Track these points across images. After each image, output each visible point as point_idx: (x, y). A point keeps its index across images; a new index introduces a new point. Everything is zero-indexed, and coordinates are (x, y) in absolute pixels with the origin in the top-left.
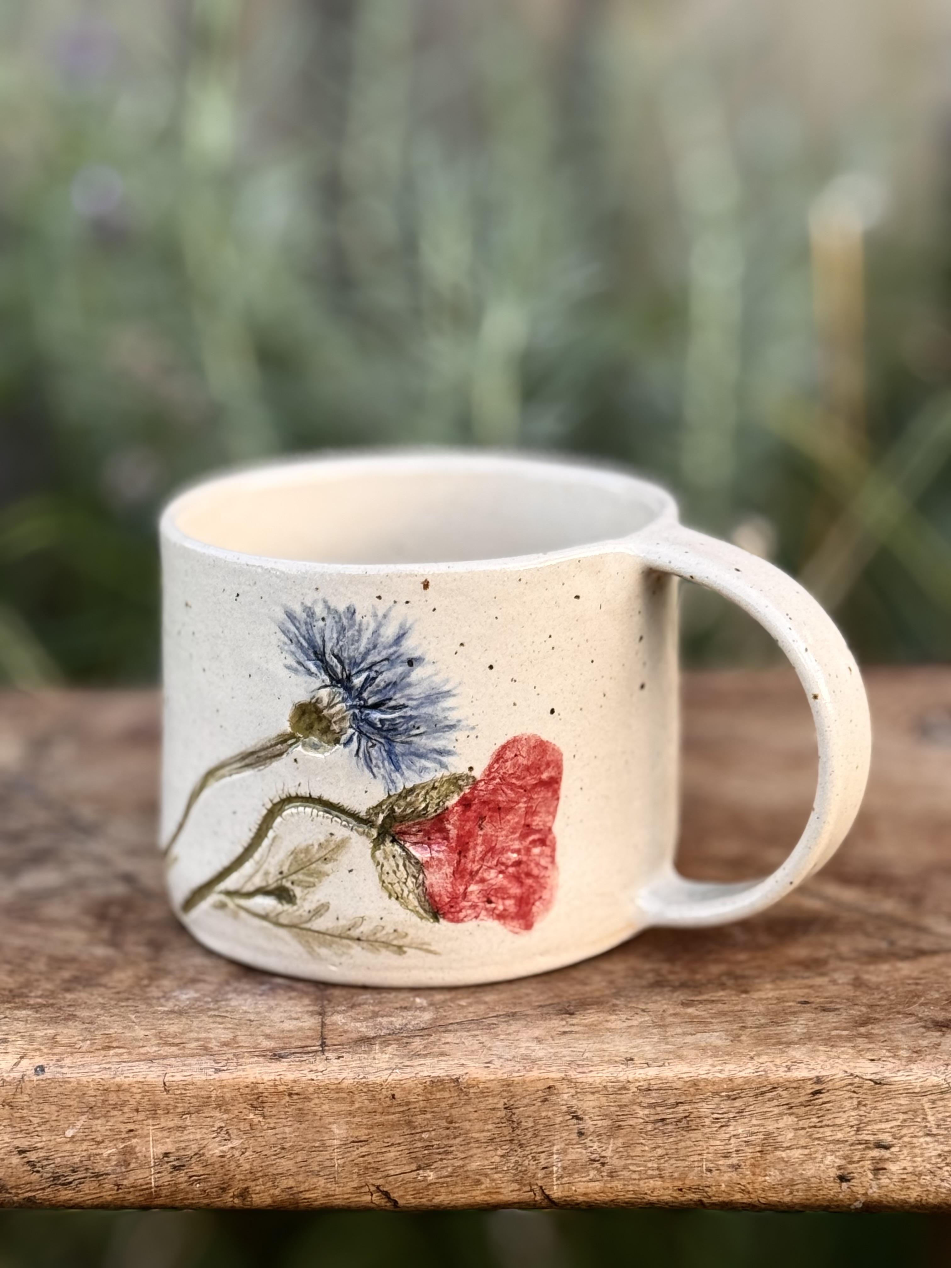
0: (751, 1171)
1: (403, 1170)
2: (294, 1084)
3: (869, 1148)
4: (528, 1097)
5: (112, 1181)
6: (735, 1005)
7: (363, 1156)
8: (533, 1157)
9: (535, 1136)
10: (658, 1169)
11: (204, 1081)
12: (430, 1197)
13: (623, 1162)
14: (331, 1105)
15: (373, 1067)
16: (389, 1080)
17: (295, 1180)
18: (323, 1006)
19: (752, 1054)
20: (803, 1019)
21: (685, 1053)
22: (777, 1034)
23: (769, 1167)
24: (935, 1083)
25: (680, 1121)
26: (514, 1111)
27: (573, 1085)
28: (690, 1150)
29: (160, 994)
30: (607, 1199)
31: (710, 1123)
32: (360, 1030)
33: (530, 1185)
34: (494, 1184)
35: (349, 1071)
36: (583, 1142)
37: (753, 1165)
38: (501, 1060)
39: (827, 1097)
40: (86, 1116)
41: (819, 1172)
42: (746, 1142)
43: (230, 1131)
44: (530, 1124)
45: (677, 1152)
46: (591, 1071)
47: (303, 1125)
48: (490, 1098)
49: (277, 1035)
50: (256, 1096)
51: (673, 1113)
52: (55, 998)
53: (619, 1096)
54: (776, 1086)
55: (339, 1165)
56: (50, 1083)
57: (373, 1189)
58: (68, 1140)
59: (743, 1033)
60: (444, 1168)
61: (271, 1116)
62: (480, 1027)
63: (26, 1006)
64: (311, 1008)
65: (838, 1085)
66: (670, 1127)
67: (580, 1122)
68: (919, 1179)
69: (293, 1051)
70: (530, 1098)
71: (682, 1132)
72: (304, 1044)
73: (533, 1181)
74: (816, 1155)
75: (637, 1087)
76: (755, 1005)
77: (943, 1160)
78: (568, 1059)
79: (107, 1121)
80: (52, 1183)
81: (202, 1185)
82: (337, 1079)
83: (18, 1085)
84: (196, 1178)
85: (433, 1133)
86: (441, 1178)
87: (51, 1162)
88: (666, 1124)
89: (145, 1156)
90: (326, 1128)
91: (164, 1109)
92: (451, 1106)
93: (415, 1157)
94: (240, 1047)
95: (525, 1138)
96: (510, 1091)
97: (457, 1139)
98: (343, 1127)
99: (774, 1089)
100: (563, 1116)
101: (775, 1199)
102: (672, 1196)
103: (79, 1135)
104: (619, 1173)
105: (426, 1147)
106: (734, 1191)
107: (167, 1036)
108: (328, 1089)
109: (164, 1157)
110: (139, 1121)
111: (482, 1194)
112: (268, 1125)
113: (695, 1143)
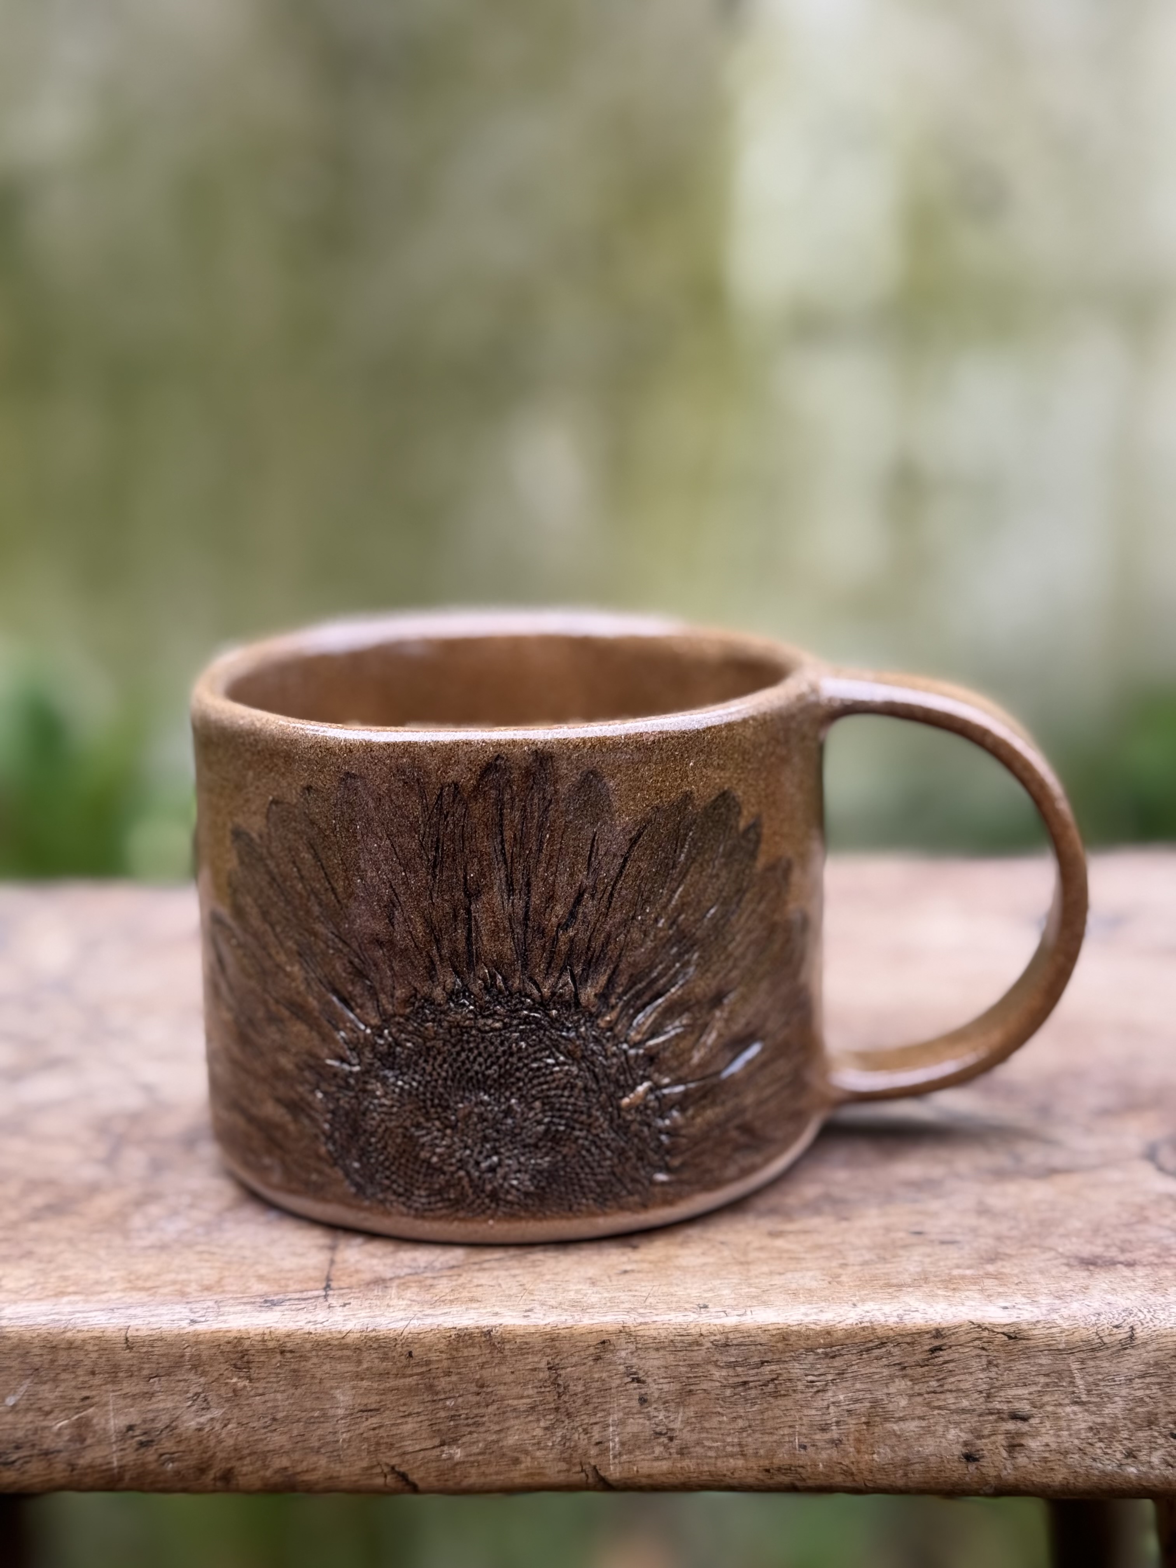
0: (855, 1449)
1: (423, 1446)
2: (287, 1339)
3: (1003, 1419)
4: (577, 1354)
5: (64, 1460)
6: (834, 1236)
7: (374, 1429)
9: (587, 1403)
10: (740, 1445)
11: (176, 1336)
12: (458, 1480)
13: (695, 1436)
14: (333, 1364)
15: (385, 1317)
16: (405, 1334)
17: (291, 1458)
18: (335, 1238)
20: (917, 1254)
21: (772, 1298)
22: (887, 1274)
23: (877, 1442)
24: (1084, 1338)
25: (765, 1385)
26: (559, 1372)
27: (632, 1339)
28: (779, 1421)
29: (144, 1224)
31: (803, 1388)
32: (376, 1268)
33: (581, 1464)
34: (536, 1463)
35: (355, 1321)
36: (646, 1410)
37: (858, 1440)
38: (545, 1307)
39: (949, 1355)
40: (30, 1380)
41: (940, 1449)
42: (848, 1411)
43: (209, 1399)
44: (580, 1388)
45: (763, 1423)
46: (655, 1322)
47: (299, 1391)
48: (530, 1356)
49: (273, 1276)
50: (240, 1355)
51: (757, 1374)
52: (15, 1230)
53: (690, 1354)
54: (885, 1340)
55: (344, 1440)
57: (386, 1469)
58: (9, 1409)
59: (844, 1272)
60: (474, 1443)
61: (259, 1379)
62: (522, 1265)
64: (320, 1242)
65: (963, 1339)
66: (753, 1393)
67: (642, 1385)
68: (1065, 1457)
69: (290, 1296)
70: (580, 1356)
71: (768, 1398)
72: (305, 1286)
73: (584, 1460)
74: (937, 1428)
75: (712, 1342)
76: (858, 1236)
77: (1095, 1434)
78: (627, 1305)
79: (57, 1387)
81: (176, 1464)
82: (340, 1332)
84: (167, 1456)
85: (460, 1400)
86: (471, 1455)
88: (750, 1389)
89: (104, 1429)
90: (326, 1393)
91: (126, 1371)
92: (482, 1366)
93: (439, 1430)
94: (223, 1292)
95: (573, 1405)
96: (553, 1347)
97: (490, 1407)
98: (349, 1393)
99: (883, 1344)
100: (621, 1378)
101: (885, 1482)
102: (757, 1479)
103: (22, 1402)
104: (692, 1450)
105: (452, 1418)
106: (833, 1472)
107: (138, 1278)
108: (329, 1345)
109: (128, 1431)
110: (96, 1386)
111: (521, 1476)
112: (255, 1390)
113: (786, 1412)
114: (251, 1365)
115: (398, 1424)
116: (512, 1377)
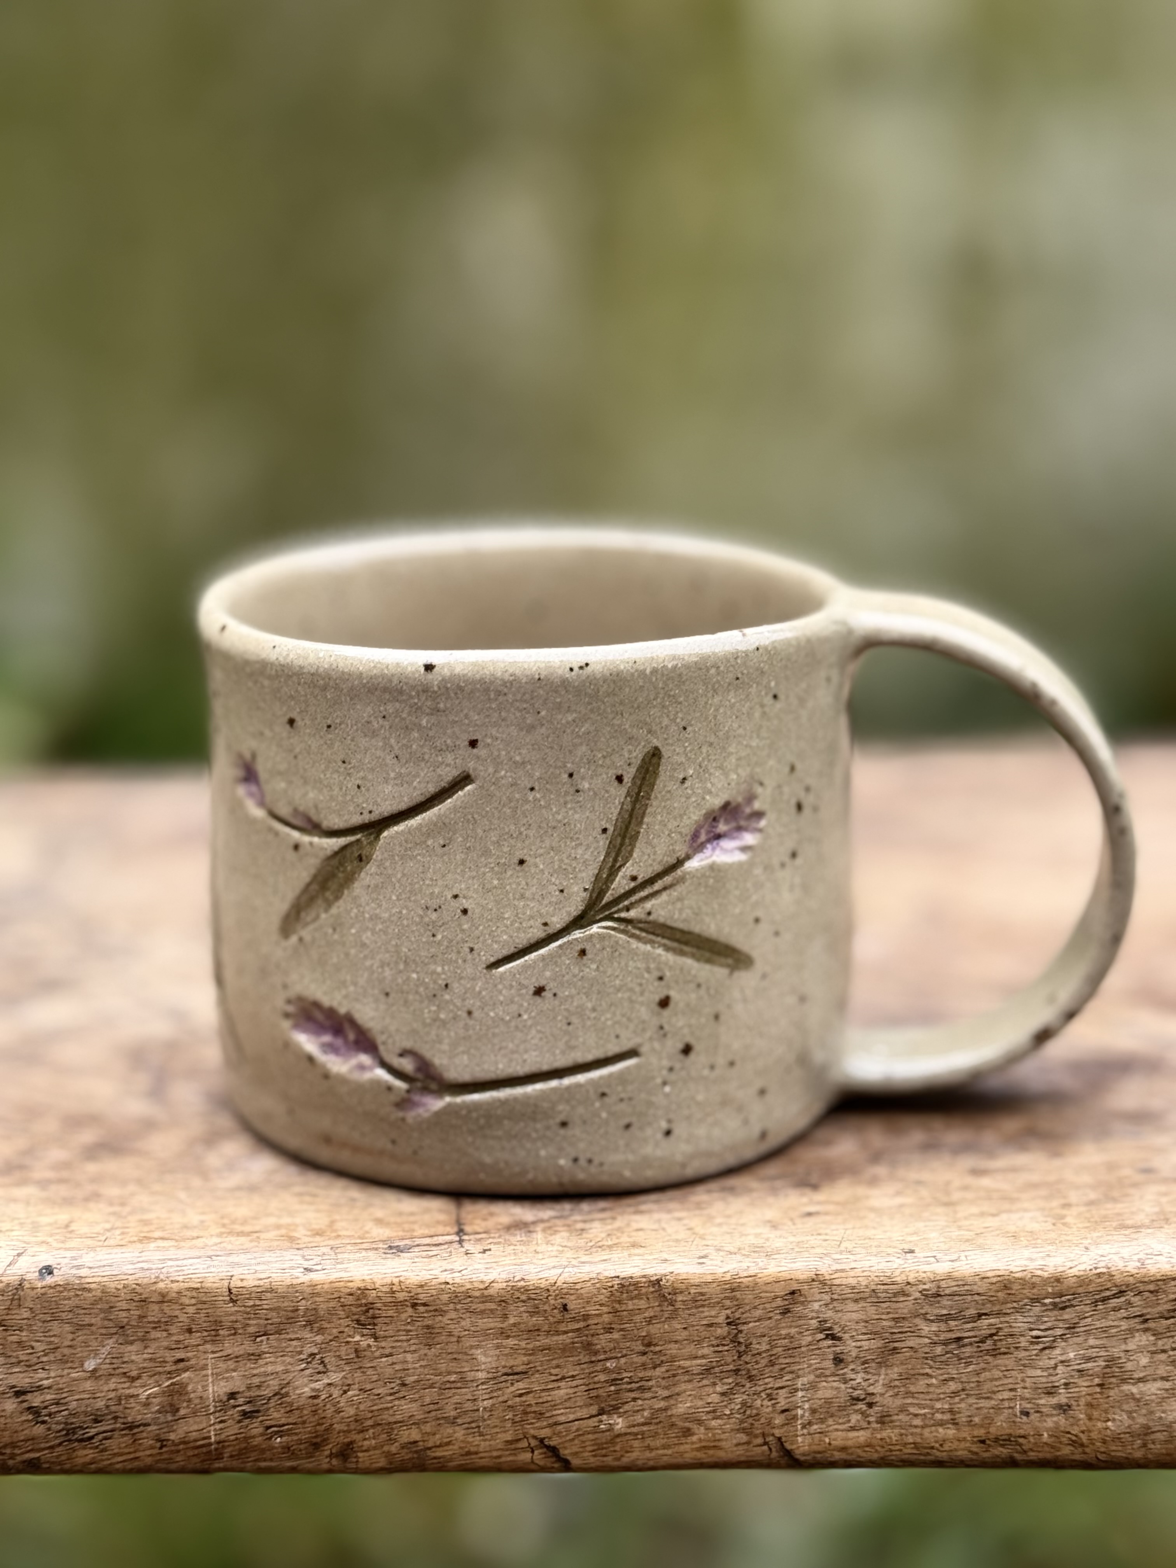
0: (1087, 1415)
1: (579, 1415)
2: (420, 1290)
4: (761, 1307)
5: (151, 1434)
6: (1048, 1174)
7: (521, 1395)
8: (768, 1395)
9: (772, 1364)
10: (951, 1411)
11: (288, 1286)
12: (618, 1454)
13: (898, 1402)
14: (473, 1320)
15: (534, 1264)
16: (558, 1284)
17: (421, 1430)
20: (1151, 1192)
21: (988, 1242)
22: (1119, 1214)
23: (1112, 1407)
25: (983, 1341)
26: (741, 1327)
27: (827, 1289)
28: (997, 1383)
29: (222, 1164)
30: (875, 1456)
31: (1027, 1344)
34: (710, 1435)
35: (498, 1270)
36: (842, 1372)
37: (1090, 1405)
38: (721, 1253)
40: (114, 1340)
42: (1079, 1371)
43: (326, 1360)
44: (764, 1347)
45: (978, 1386)
46: (853, 1269)
47: (433, 1350)
48: (706, 1309)
49: (392, 1220)
50: (364, 1308)
51: (973, 1329)
52: (70, 1171)
53: (894, 1305)
54: (1124, 1288)
55: (485, 1408)
56: (62, 1292)
57: (534, 1443)
58: (89, 1374)
59: (1068, 1213)
60: (638, 1411)
61: (386, 1337)
63: (28, 1182)
66: (968, 1350)
67: (837, 1343)
69: (418, 1241)
70: (765, 1309)
71: (987, 1357)
72: (432, 1231)
73: (767, 1430)
75: (920, 1292)
76: (1077, 1174)
78: (819, 1250)
79: (146, 1347)
80: (64, 1439)
81: (284, 1439)
82: (482, 1282)
83: (14, 1295)
84: (276, 1429)
85: (623, 1360)
86: (634, 1426)
87: (63, 1408)
88: (963, 1346)
89: (201, 1397)
90: (466, 1354)
91: (229, 1328)
92: (649, 1321)
93: (597, 1397)
94: (339, 1236)
95: (756, 1367)
96: (733, 1298)
97: (658, 1369)
98: (492, 1353)
99: (1121, 1293)
100: (812, 1335)
101: (1120, 1454)
102: (970, 1451)
103: (104, 1367)
104: (895, 1418)
105: (613, 1382)
106: (1060, 1442)
107: (233, 1222)
108: (470, 1297)
109: (229, 1399)
110: (194, 1346)
111: (693, 1450)
112: (381, 1350)
113: (1006, 1373)
114: (376, 1321)
115: (549, 1390)
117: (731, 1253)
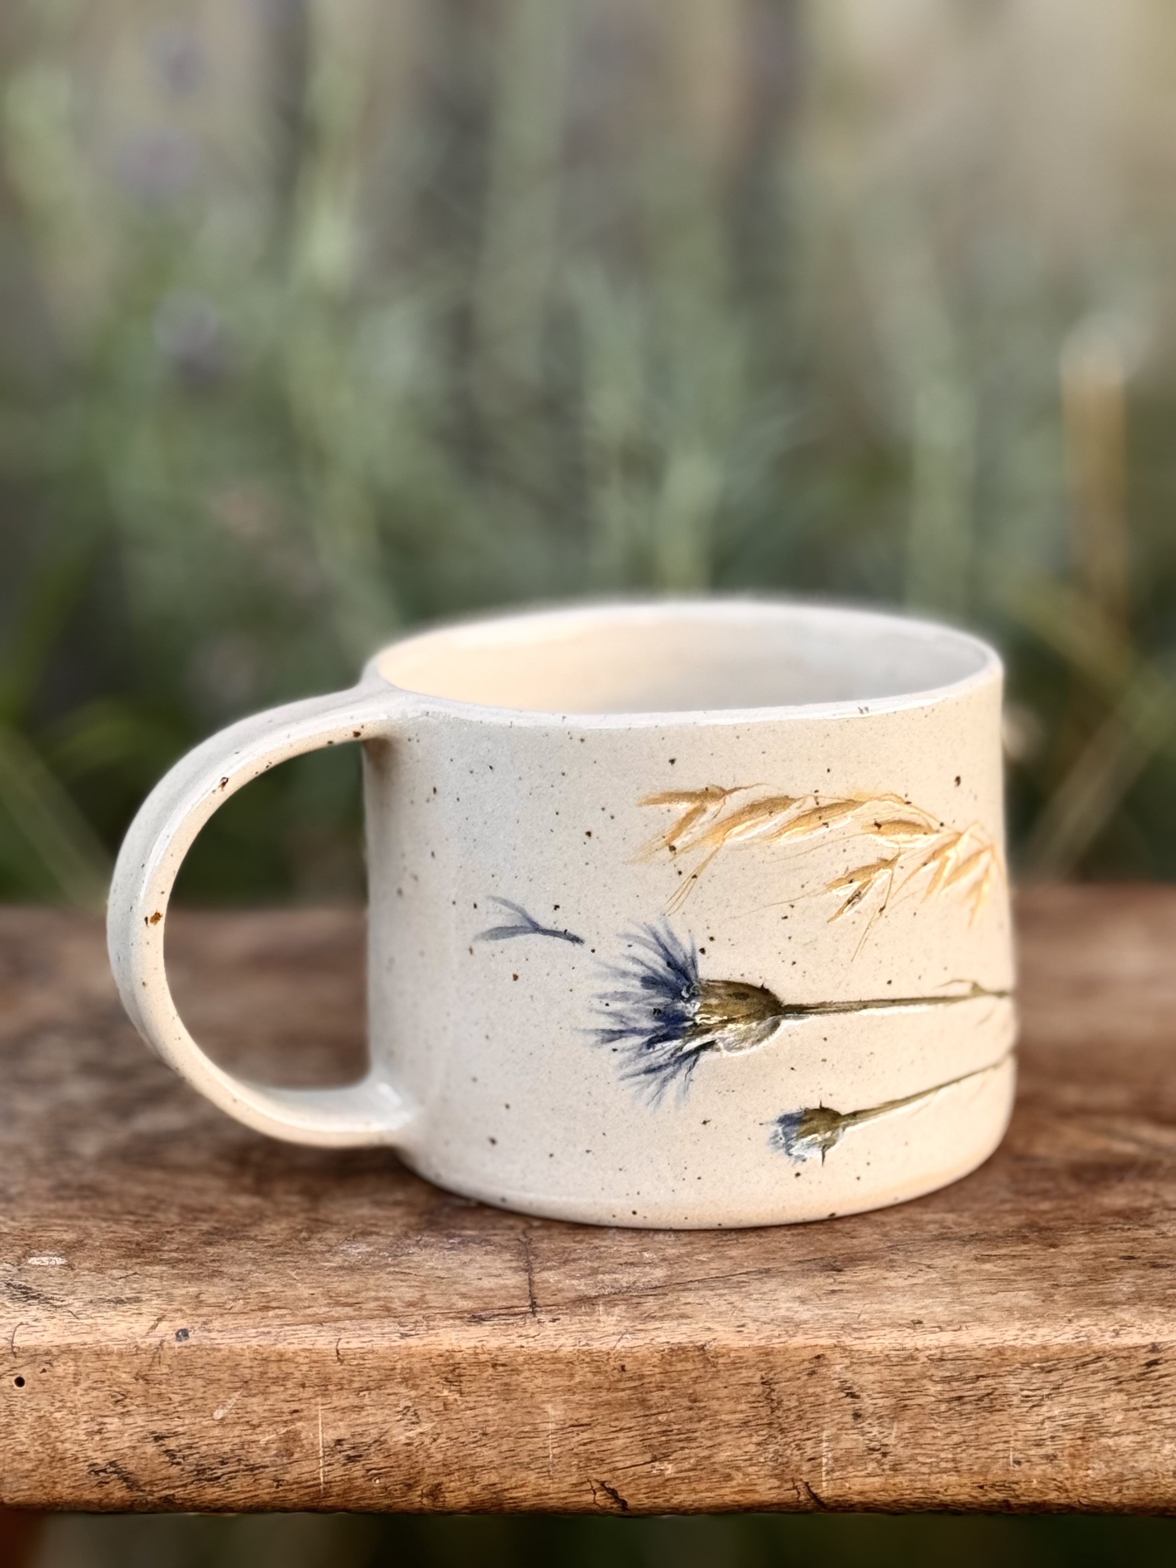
0: (1070, 1464)
1: (635, 1462)
2: (499, 1353)
4: (790, 1369)
5: (270, 1475)
6: (1043, 1260)
7: (585, 1444)
8: (797, 1445)
9: (800, 1418)
10: (954, 1460)
11: (387, 1348)
12: (667, 1497)
13: (908, 1452)
14: (545, 1378)
15: (597, 1331)
16: (618, 1348)
17: (499, 1474)
18: (528, 1262)
19: (1070, 1316)
20: (1129, 1276)
21: (986, 1315)
22: (1101, 1293)
23: (1092, 1457)
25: (980, 1399)
26: (773, 1387)
27: (847, 1354)
28: (994, 1436)
29: (325, 1248)
30: (890, 1499)
31: (1018, 1402)
32: (578, 1288)
33: (793, 1480)
34: (747, 1480)
35: (567, 1336)
36: (859, 1426)
37: (1072, 1455)
38: (757, 1323)
39: (1165, 1369)
40: (239, 1393)
41: (1155, 1465)
42: (1063, 1426)
43: (419, 1413)
44: (794, 1403)
45: (977, 1439)
46: (871, 1337)
47: (510, 1405)
48: (744, 1371)
49: (475, 1294)
50: (451, 1368)
51: (972, 1389)
52: (193, 1252)
53: (905, 1368)
54: (1101, 1354)
55: (554, 1456)
56: (195, 1351)
57: (596, 1486)
58: (217, 1423)
59: (1057, 1292)
60: (685, 1459)
61: (470, 1392)
62: (727, 1286)
63: (161, 1261)
64: (514, 1264)
66: (969, 1407)
67: (856, 1400)
69: (496, 1312)
70: (794, 1370)
71: (985, 1414)
72: (510, 1304)
73: (797, 1476)
74: (1152, 1443)
75: (927, 1357)
76: (1066, 1260)
78: (841, 1321)
79: (266, 1400)
80: (197, 1478)
81: (382, 1480)
82: (552, 1346)
83: (155, 1353)
84: (375, 1472)
85: (673, 1414)
86: (681, 1471)
87: (195, 1451)
88: (964, 1404)
89: (312, 1444)
90: (538, 1408)
91: (337, 1384)
92: (695, 1381)
93: (649, 1446)
94: (430, 1307)
95: (787, 1421)
96: (768, 1362)
97: (702, 1422)
98: (561, 1407)
99: (1099, 1359)
100: (835, 1393)
101: (1097, 1499)
102: (970, 1496)
103: (230, 1416)
104: (905, 1466)
105: (664, 1433)
106: (1048, 1488)
107: (338, 1295)
108: (542, 1359)
109: (335, 1445)
110: (306, 1399)
111: (732, 1493)
112: (466, 1404)
113: (1001, 1427)
115: (608, 1440)
116: (725, 1392)
117: (765, 1323)
